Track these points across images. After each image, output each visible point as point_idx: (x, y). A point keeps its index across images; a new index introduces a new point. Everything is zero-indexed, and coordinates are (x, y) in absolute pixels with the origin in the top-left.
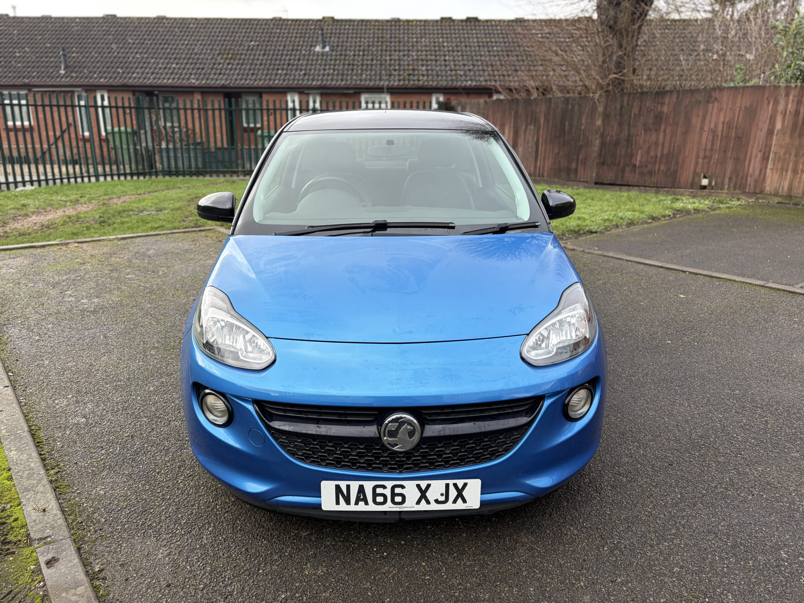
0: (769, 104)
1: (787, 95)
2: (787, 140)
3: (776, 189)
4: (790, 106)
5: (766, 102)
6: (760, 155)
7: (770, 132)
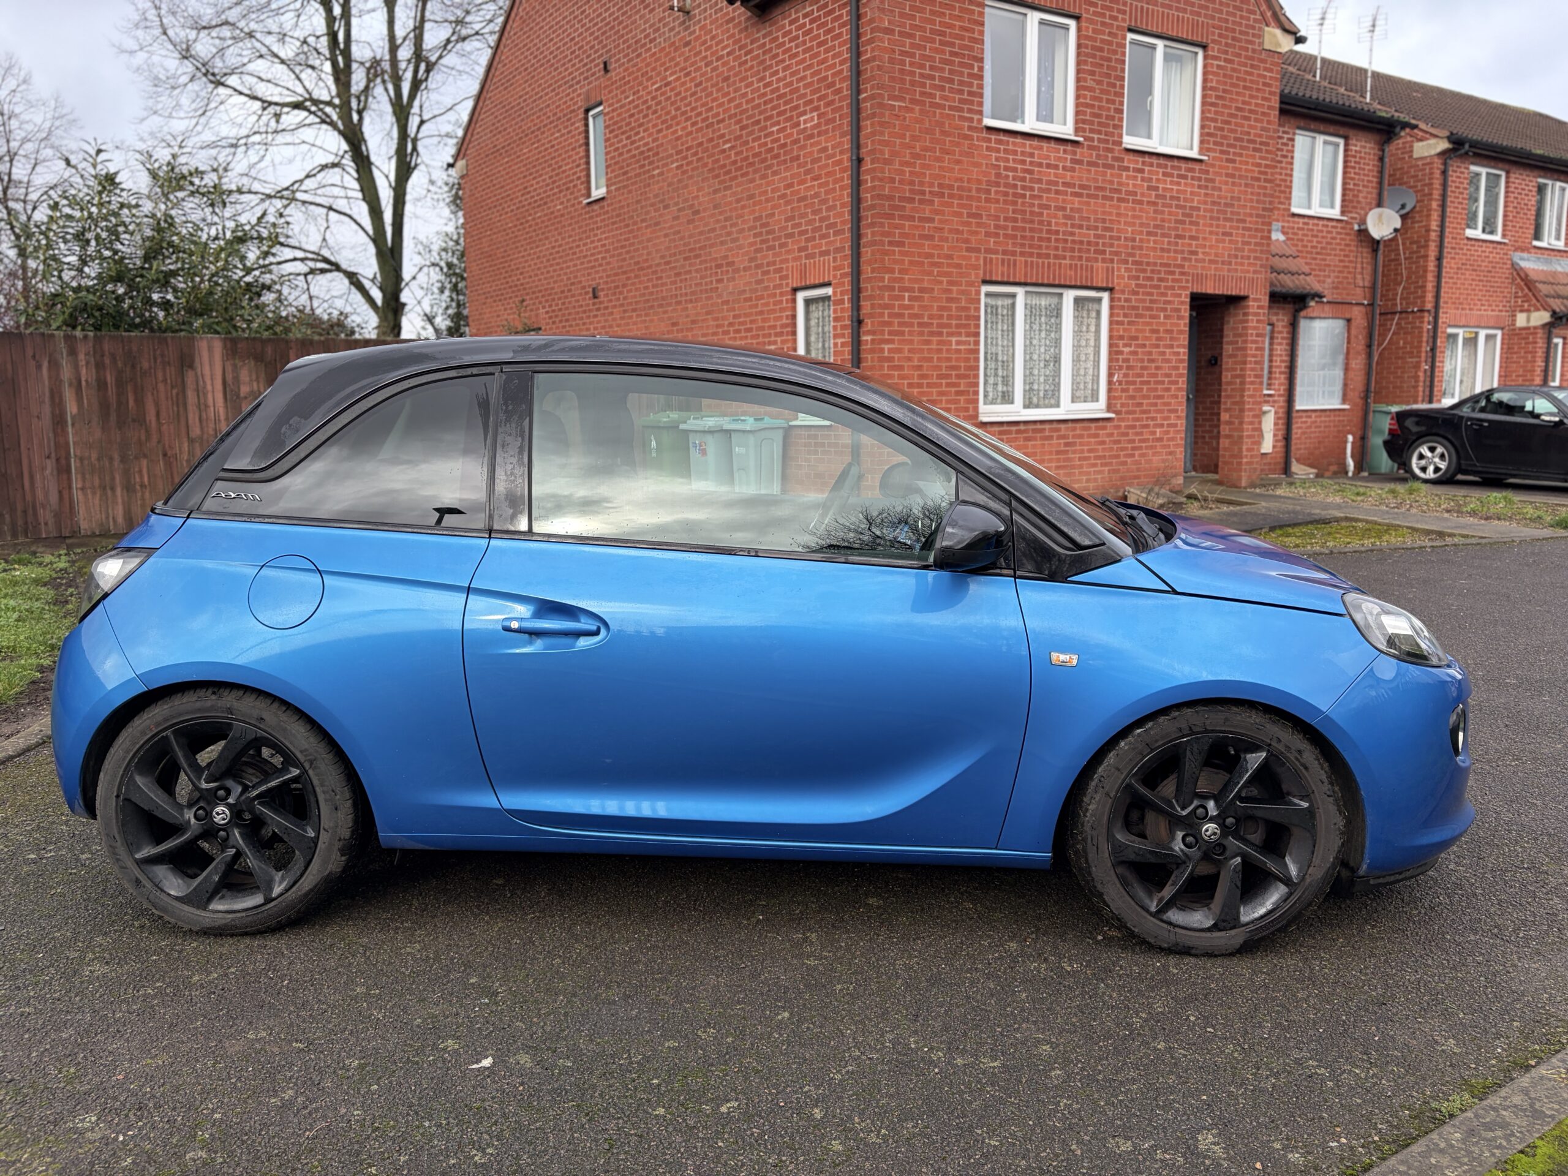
0: (39, 367)
1: (73, 352)
2: (98, 434)
3: (102, 524)
4: (84, 371)
5: (33, 363)
6: (50, 465)
7: (59, 421)
